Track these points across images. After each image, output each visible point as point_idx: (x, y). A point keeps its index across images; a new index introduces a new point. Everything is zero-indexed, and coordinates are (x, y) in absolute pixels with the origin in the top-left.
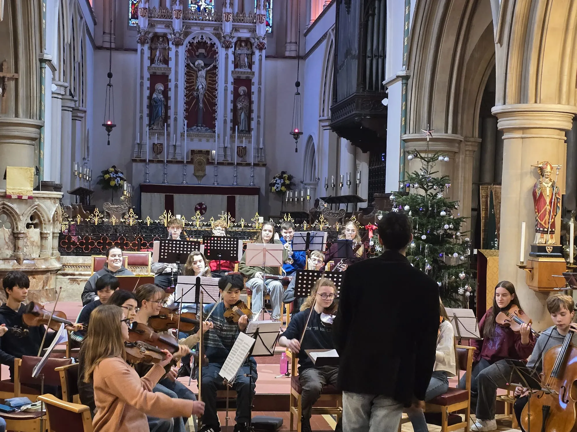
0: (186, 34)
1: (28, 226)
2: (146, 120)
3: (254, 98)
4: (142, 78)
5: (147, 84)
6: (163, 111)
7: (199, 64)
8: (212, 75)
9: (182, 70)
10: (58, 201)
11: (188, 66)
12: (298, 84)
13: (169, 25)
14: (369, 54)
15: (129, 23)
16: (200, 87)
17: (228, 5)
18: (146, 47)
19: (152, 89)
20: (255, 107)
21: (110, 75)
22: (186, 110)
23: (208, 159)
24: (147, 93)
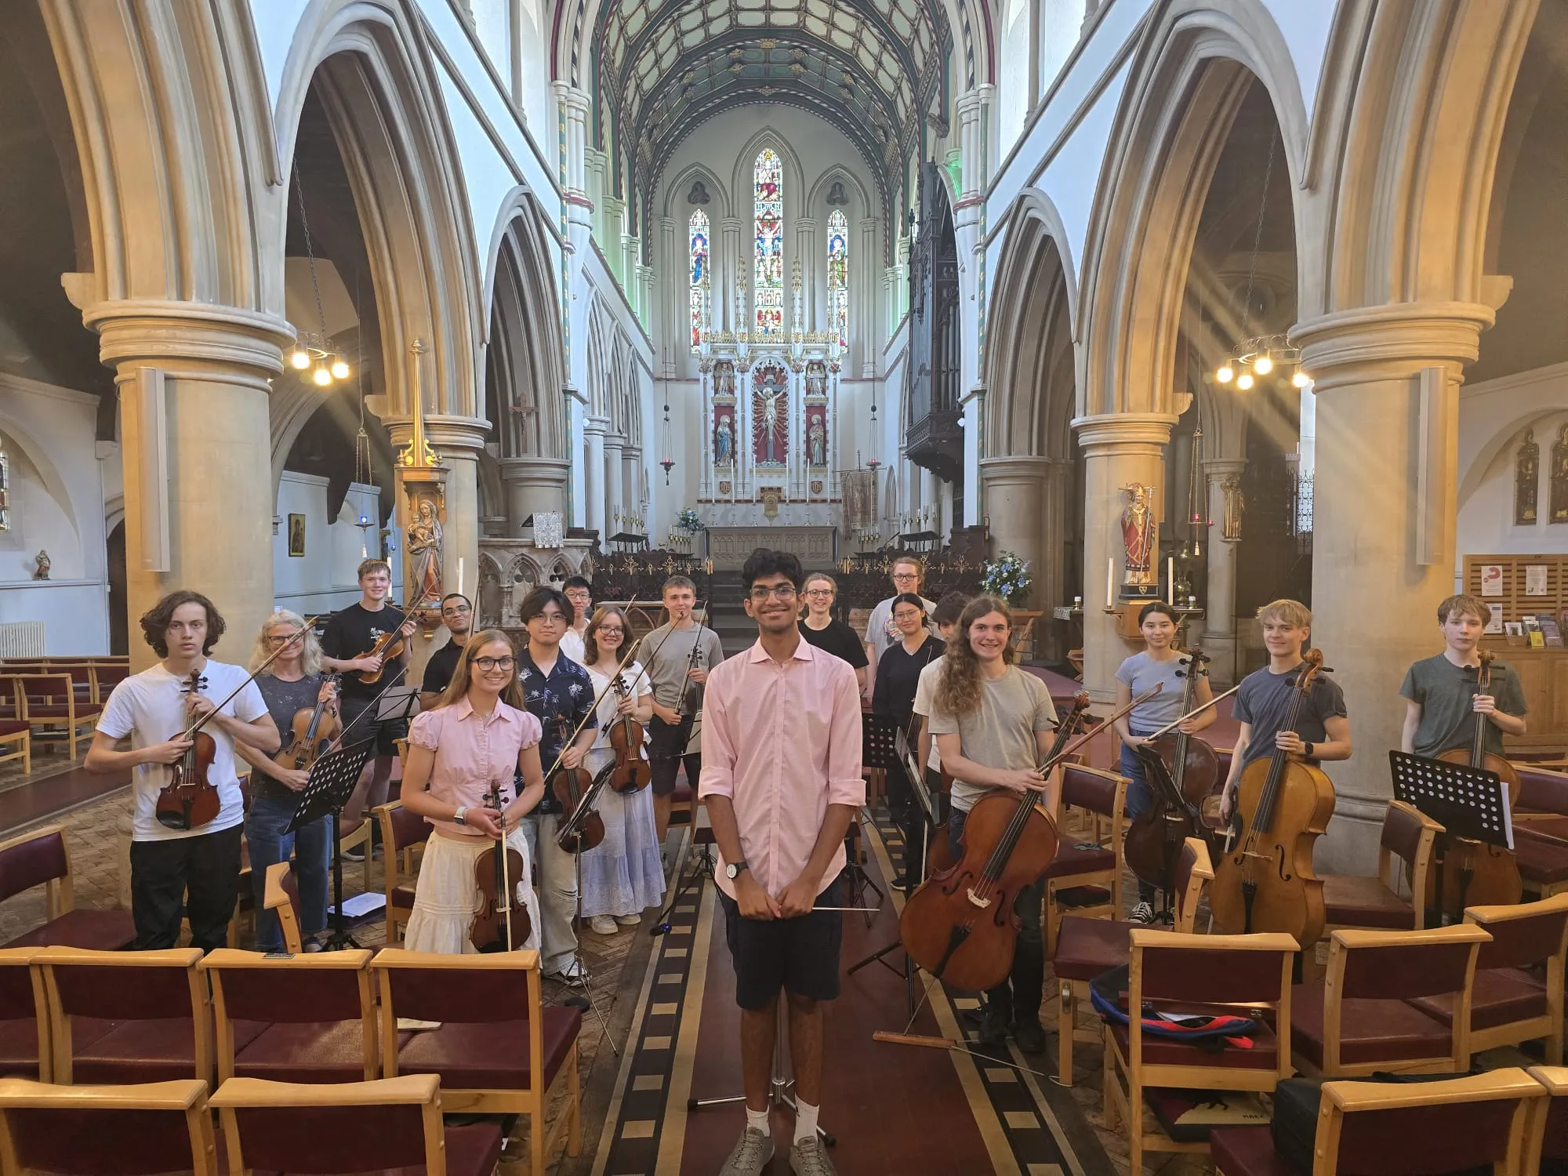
0: (752, 360)
1: (552, 579)
2: (712, 457)
3: (829, 427)
4: (706, 410)
5: (712, 416)
6: (730, 445)
7: (767, 392)
8: (782, 403)
9: (749, 399)
10: (588, 550)
11: (755, 395)
12: (874, 409)
13: (733, 350)
14: (944, 368)
15: (690, 351)
16: (769, 417)
17: (797, 325)
18: (709, 376)
19: (717, 423)
20: (830, 437)
21: (666, 408)
22: (755, 444)
23: (779, 497)
24: (712, 426)
